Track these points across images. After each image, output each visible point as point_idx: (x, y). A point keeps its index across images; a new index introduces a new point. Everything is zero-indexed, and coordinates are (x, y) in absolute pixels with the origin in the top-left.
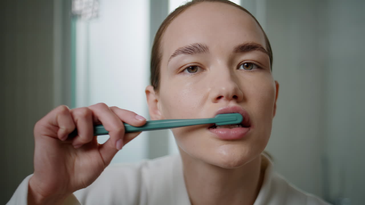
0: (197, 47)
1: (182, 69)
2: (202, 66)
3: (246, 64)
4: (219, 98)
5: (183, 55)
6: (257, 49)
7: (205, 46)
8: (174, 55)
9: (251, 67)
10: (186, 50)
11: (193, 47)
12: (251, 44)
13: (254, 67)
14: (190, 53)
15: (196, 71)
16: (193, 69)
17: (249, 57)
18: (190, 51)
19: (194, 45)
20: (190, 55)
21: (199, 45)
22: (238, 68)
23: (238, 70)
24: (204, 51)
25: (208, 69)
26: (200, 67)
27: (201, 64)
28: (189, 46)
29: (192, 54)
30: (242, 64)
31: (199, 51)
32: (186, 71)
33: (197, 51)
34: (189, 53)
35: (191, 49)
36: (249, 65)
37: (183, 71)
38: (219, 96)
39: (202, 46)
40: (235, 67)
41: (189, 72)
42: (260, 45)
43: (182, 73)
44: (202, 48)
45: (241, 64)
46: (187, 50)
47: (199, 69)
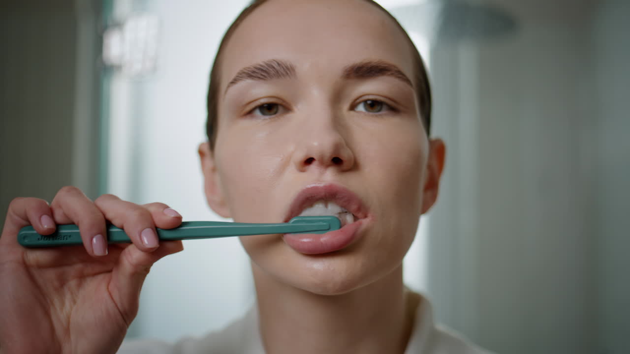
0: (274, 65)
1: (248, 108)
2: (284, 104)
3: (369, 102)
4: (309, 161)
5: (249, 81)
6: (389, 73)
7: (289, 66)
8: (234, 82)
9: (379, 108)
10: (254, 72)
11: (266, 66)
12: (376, 63)
13: (385, 107)
14: (262, 77)
15: (276, 113)
16: (270, 108)
17: (372, 88)
18: (262, 75)
19: (269, 63)
20: (261, 81)
21: (278, 64)
22: (353, 107)
23: (352, 113)
24: (287, 74)
25: (295, 109)
26: (281, 105)
27: (284, 101)
28: (261, 65)
29: (264, 80)
30: (359, 103)
31: (278, 74)
32: (258, 113)
33: (275, 75)
34: (259, 78)
35: (262, 70)
36: (374, 105)
37: (250, 112)
38: (308, 158)
39: (283, 66)
40: (346, 106)
41: (264, 114)
42: (395, 66)
43: (248, 116)
44: (284, 69)
45: (358, 101)
46: (257, 73)
47: (281, 109)
